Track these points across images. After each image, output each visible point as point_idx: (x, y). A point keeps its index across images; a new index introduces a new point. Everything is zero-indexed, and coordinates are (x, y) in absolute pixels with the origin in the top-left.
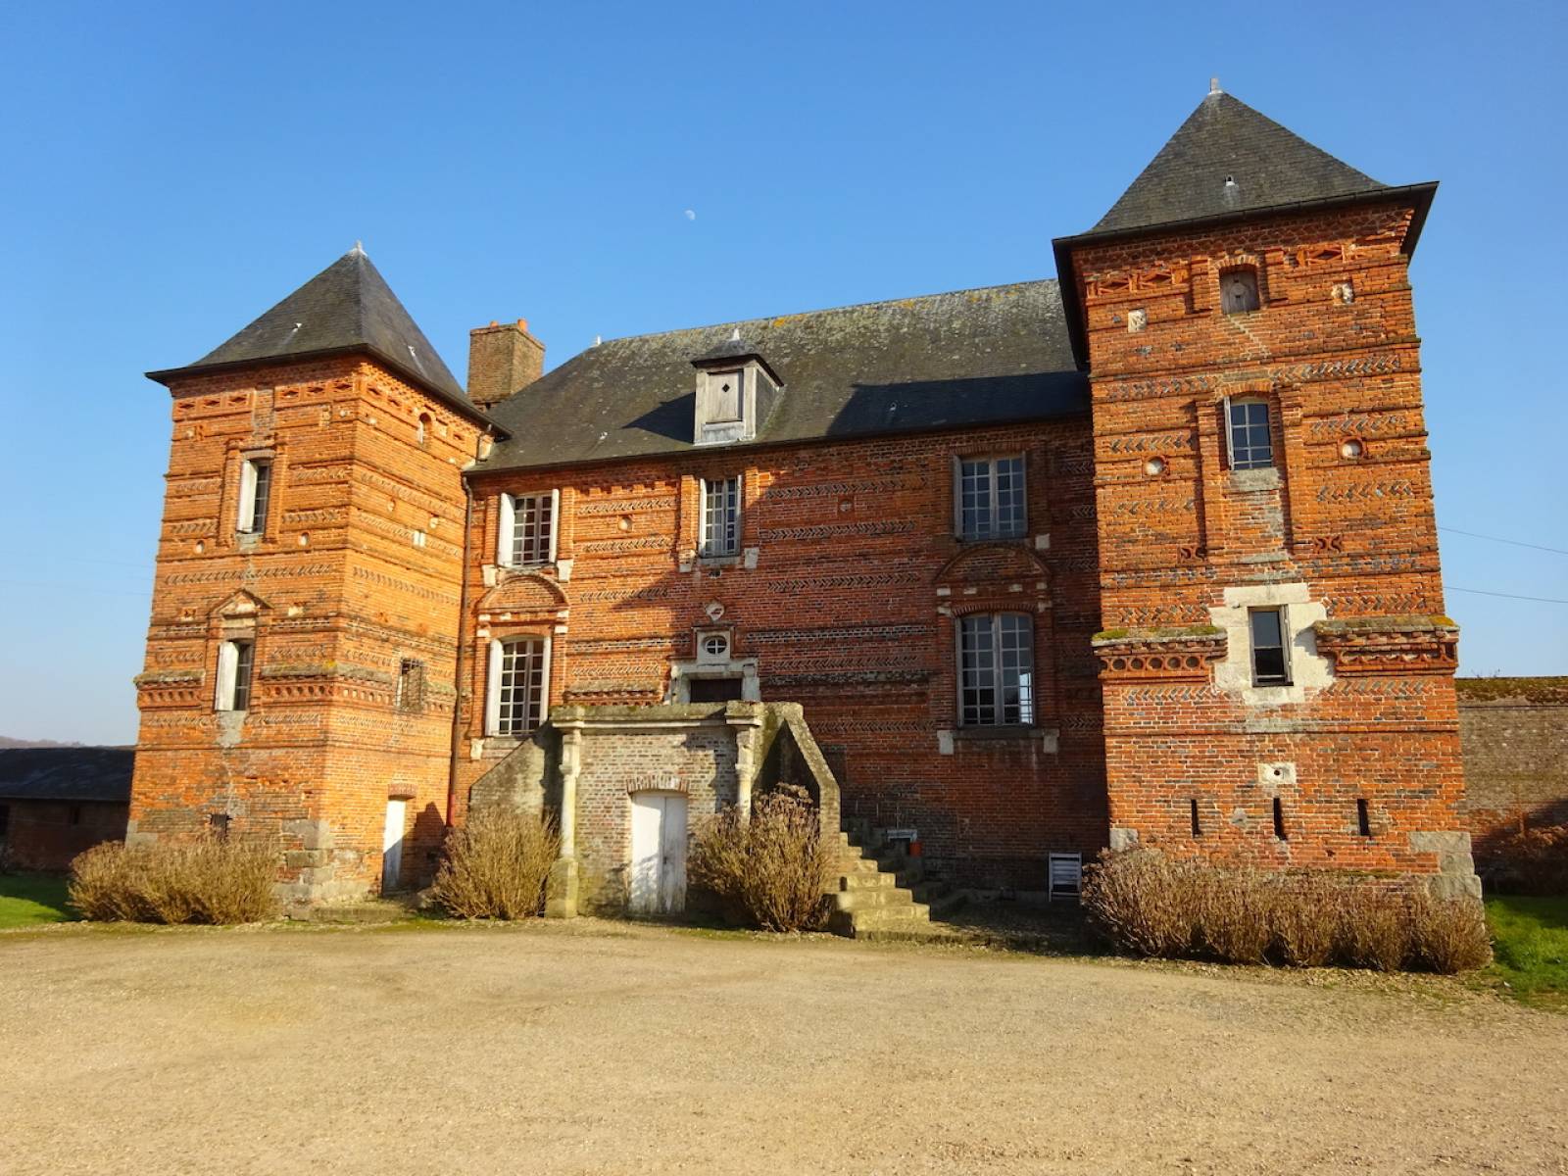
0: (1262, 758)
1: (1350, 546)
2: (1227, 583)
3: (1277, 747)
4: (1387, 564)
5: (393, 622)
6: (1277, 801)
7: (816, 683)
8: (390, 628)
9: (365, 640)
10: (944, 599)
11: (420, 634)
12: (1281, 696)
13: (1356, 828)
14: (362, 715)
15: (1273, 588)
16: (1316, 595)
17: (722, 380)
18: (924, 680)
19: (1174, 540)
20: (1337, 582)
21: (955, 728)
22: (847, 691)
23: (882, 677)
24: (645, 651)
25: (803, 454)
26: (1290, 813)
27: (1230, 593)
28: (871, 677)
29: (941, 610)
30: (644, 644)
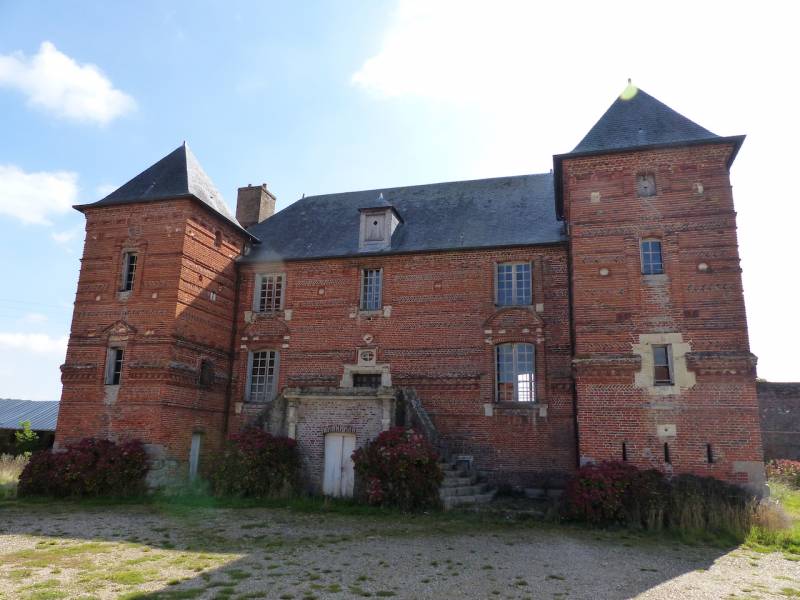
0: (659, 423)
1: (703, 315)
2: (642, 332)
3: (666, 418)
4: (721, 324)
6: (666, 444)
7: (421, 378)
10: (488, 335)
11: (211, 346)
12: (668, 391)
13: (706, 459)
15: (664, 335)
16: (685, 339)
17: (373, 219)
18: (478, 377)
19: (614, 309)
20: (697, 332)
21: (493, 402)
22: (438, 382)
23: (456, 375)
24: (330, 358)
25: (416, 258)
26: (674, 451)
27: (642, 337)
28: (450, 375)
29: (487, 341)
30: (330, 354)
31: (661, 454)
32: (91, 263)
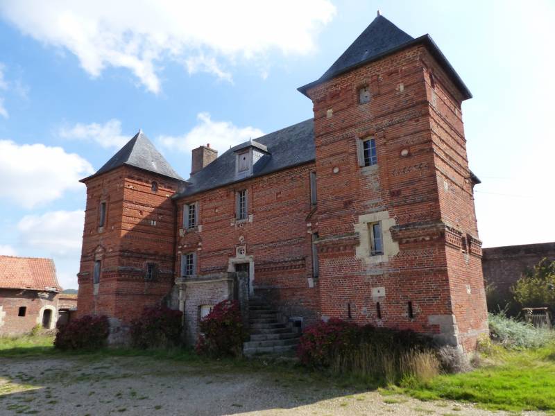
0: (373, 286)
1: (404, 193)
2: (360, 214)
3: (378, 280)
4: (418, 199)
5: (143, 251)
6: (378, 303)
7: (270, 263)
8: (142, 253)
9: (131, 259)
10: (308, 228)
11: (156, 254)
12: (379, 259)
13: (407, 314)
14: (131, 283)
15: (376, 214)
16: (391, 216)
17: (243, 156)
18: (304, 259)
19: (342, 198)
20: (400, 208)
21: (313, 277)
22: (280, 265)
23: (290, 259)
24: (222, 255)
25: (265, 178)
26: (383, 309)
27: (361, 218)
28: (286, 259)
29: (309, 232)
30: (222, 252)
31: (374, 311)
32: (91, 212)
